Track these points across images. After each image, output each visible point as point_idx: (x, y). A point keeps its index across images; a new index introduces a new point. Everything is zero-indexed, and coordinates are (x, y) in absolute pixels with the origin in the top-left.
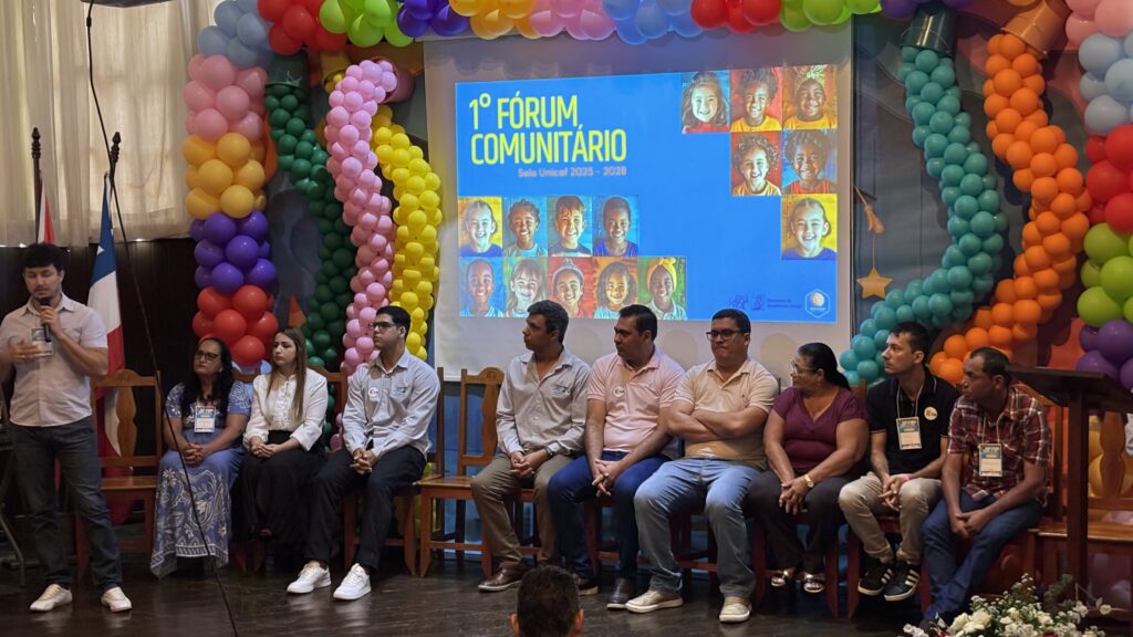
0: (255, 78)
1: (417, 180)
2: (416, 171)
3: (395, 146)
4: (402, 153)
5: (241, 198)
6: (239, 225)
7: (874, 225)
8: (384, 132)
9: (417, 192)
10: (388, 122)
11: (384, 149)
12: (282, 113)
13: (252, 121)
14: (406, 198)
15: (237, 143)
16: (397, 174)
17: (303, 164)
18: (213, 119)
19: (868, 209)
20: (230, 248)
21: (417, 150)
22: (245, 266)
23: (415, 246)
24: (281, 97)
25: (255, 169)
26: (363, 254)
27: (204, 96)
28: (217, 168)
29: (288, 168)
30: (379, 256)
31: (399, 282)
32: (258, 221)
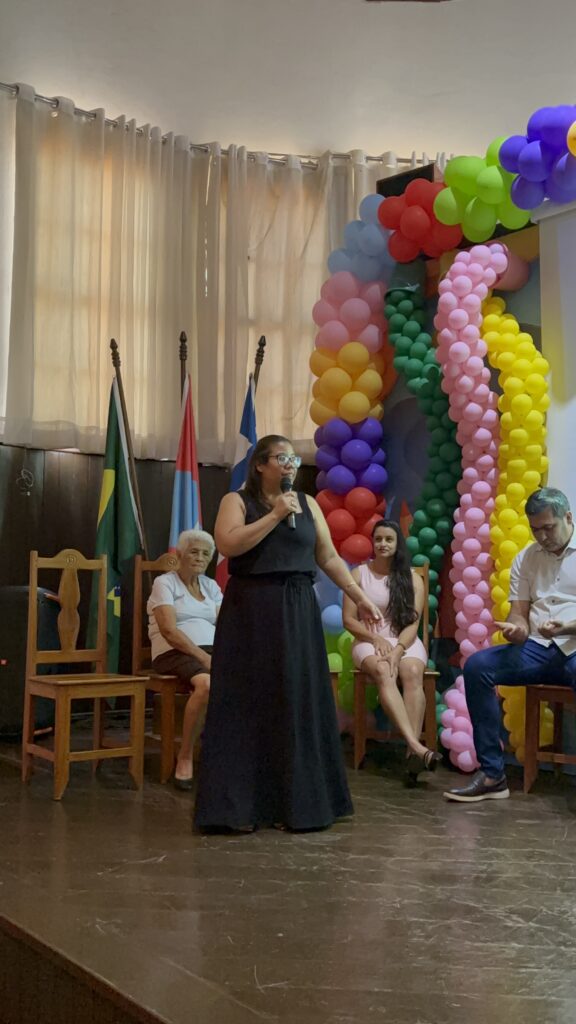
0: (376, 291)
1: (523, 363)
2: (522, 354)
3: (504, 333)
4: (509, 337)
5: (357, 402)
6: (355, 431)
8: (494, 318)
9: (521, 374)
10: (500, 312)
11: (492, 335)
12: (399, 318)
13: (372, 332)
14: (510, 382)
15: (357, 351)
17: (415, 363)
18: (338, 329)
20: (344, 451)
21: (527, 337)
22: (358, 469)
23: (519, 433)
24: (396, 304)
25: (372, 378)
26: (468, 452)
27: (329, 309)
28: (338, 376)
29: (402, 369)
30: (484, 453)
31: (504, 475)
32: (373, 428)
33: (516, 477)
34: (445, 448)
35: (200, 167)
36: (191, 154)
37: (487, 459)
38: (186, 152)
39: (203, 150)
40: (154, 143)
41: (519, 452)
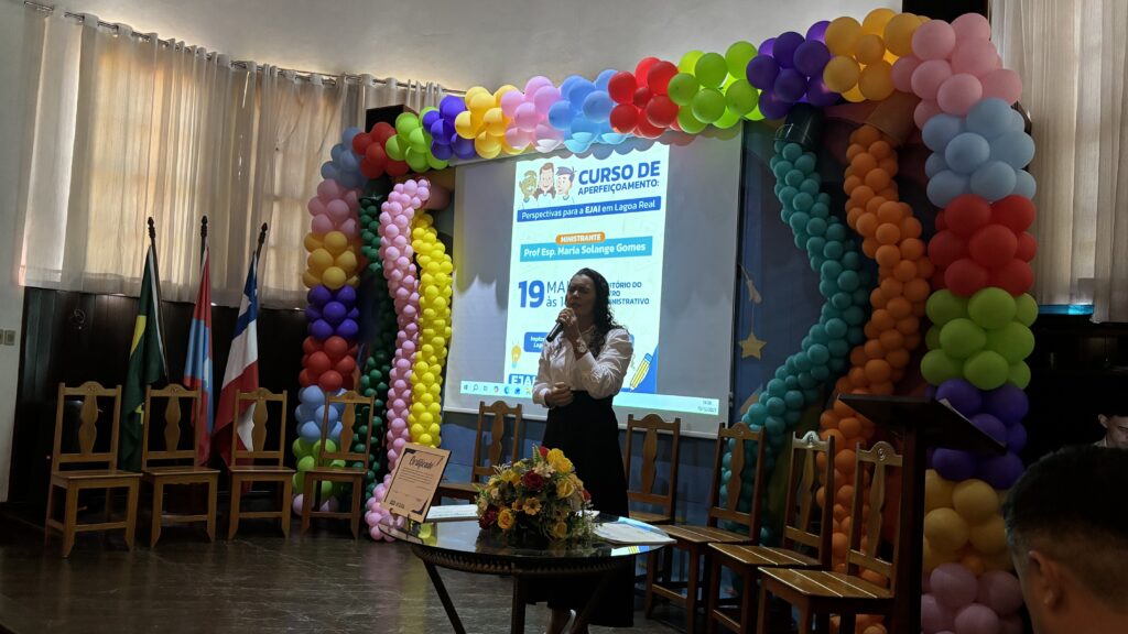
0: (353, 195)
1: (434, 265)
2: (434, 259)
3: (427, 241)
4: (428, 246)
5: (335, 274)
6: (334, 294)
7: (754, 297)
8: (419, 231)
9: (432, 272)
10: (426, 226)
11: (417, 242)
12: (367, 218)
13: (350, 224)
14: (426, 276)
15: (337, 238)
16: (421, 259)
17: (375, 252)
18: (324, 221)
20: (325, 308)
21: (441, 246)
22: (335, 323)
23: (429, 311)
24: (365, 207)
25: (349, 257)
26: (401, 320)
27: (320, 205)
28: (323, 255)
29: (365, 254)
30: (412, 321)
31: (421, 338)
32: (348, 293)
33: (428, 340)
34: (387, 315)
35: (239, 78)
36: (233, 69)
37: (412, 326)
38: (227, 68)
39: (242, 66)
40: (200, 61)
41: (430, 324)
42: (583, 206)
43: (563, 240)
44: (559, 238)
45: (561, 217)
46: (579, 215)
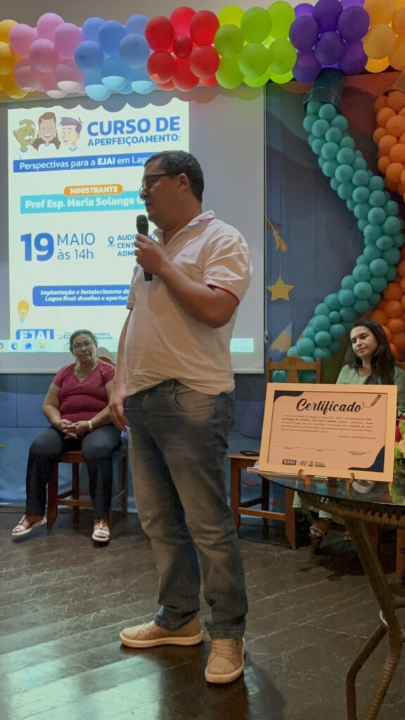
7: (280, 245)
19: (275, 233)
42: (95, 158)
43: (72, 191)
44: (67, 190)
45: (69, 168)
46: (90, 167)
